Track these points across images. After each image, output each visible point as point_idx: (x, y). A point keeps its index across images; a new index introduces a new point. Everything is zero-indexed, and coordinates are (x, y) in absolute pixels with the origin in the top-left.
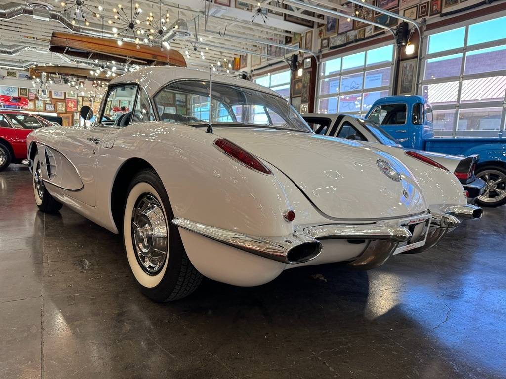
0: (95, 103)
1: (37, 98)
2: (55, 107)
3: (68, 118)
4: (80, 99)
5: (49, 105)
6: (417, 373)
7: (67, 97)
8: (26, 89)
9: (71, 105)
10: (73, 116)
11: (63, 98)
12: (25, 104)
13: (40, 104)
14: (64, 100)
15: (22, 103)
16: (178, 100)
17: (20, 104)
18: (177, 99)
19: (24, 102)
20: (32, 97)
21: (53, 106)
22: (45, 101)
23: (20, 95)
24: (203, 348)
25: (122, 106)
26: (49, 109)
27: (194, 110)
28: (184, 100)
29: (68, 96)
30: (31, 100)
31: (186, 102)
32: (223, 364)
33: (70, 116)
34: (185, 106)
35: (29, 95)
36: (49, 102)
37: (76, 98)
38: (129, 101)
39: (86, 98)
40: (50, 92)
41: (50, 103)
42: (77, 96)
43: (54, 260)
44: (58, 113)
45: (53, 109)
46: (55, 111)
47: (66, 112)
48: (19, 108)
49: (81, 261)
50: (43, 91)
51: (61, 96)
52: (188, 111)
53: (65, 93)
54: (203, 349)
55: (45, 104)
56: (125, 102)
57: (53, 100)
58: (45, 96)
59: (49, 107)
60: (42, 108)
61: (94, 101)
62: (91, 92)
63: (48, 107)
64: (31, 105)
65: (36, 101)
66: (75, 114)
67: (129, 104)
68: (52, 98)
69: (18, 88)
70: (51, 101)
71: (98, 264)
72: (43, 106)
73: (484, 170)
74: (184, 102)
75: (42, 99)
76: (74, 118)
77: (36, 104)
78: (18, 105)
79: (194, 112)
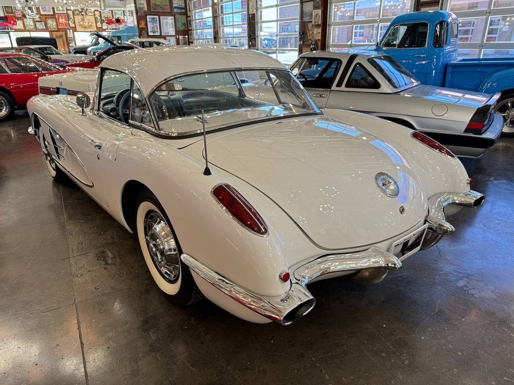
0: (88, 17)
1: (24, 16)
2: (46, 25)
3: (61, 36)
4: (70, 13)
5: (39, 23)
6: (401, 377)
7: (56, 12)
8: (11, 7)
9: (62, 20)
10: (66, 34)
11: (52, 13)
12: (14, 24)
13: (29, 22)
14: (53, 16)
15: (10, 23)
16: (176, 7)
17: (8, 24)
18: (174, 5)
19: (12, 22)
20: (19, 15)
21: (43, 23)
22: (33, 19)
23: (6, 14)
24: (219, 358)
25: (117, 17)
26: (40, 28)
27: (195, 17)
28: (183, 5)
29: (57, 10)
30: (19, 19)
31: (185, 8)
32: (236, 376)
33: (63, 33)
34: (185, 14)
35: (16, 13)
36: (38, 19)
37: (65, 12)
38: (124, 11)
39: (77, 12)
40: (38, 9)
41: (40, 20)
42: (67, 10)
43: (79, 254)
44: (51, 32)
45: (44, 27)
46: (46, 30)
47: (58, 30)
48: (8, 29)
49: (103, 252)
50: (30, 8)
51: (49, 11)
52: (189, 19)
53: (53, 8)
54: (218, 360)
55: (35, 22)
56: (119, 12)
57: (41, 17)
58: (33, 14)
59: (40, 26)
60: (33, 27)
61: (86, 14)
62: (81, 5)
63: (38, 25)
64: (19, 25)
65: (25, 19)
66: (68, 31)
67: (124, 15)
68: (41, 15)
69: (2, 7)
70: (40, 18)
71: (119, 256)
72: (33, 24)
73: (507, 98)
74: (181, 8)
75: (30, 17)
76: (69, 36)
77: (25, 23)
78: (7, 26)
79: (196, 20)
